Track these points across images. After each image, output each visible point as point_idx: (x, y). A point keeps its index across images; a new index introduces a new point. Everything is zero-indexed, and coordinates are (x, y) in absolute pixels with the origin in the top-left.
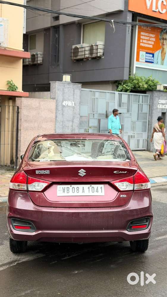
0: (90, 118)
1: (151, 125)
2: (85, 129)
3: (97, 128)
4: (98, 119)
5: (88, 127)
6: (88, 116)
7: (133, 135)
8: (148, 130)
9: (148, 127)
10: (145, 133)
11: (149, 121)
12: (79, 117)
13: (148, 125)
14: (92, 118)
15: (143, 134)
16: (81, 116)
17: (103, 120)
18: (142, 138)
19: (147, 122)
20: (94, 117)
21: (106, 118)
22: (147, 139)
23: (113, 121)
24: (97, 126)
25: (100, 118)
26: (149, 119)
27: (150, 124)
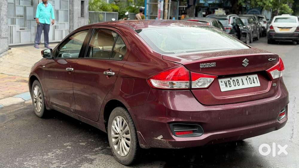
0: (17, 6)
1: (73, 14)
2: (12, 18)
3: (24, 17)
4: (24, 7)
5: (15, 16)
6: (14, 3)
7: (57, 25)
8: (70, 20)
9: (70, 16)
10: (67, 23)
11: (70, 10)
12: (7, 4)
13: (70, 14)
14: (17, 5)
15: (66, 24)
16: (8, 3)
17: (28, 7)
18: (65, 28)
19: (68, 11)
20: (20, 4)
21: (31, 6)
22: (69, 29)
23: (41, 8)
24: (24, 15)
25: (26, 6)
26: (70, 8)
27: (71, 13)
